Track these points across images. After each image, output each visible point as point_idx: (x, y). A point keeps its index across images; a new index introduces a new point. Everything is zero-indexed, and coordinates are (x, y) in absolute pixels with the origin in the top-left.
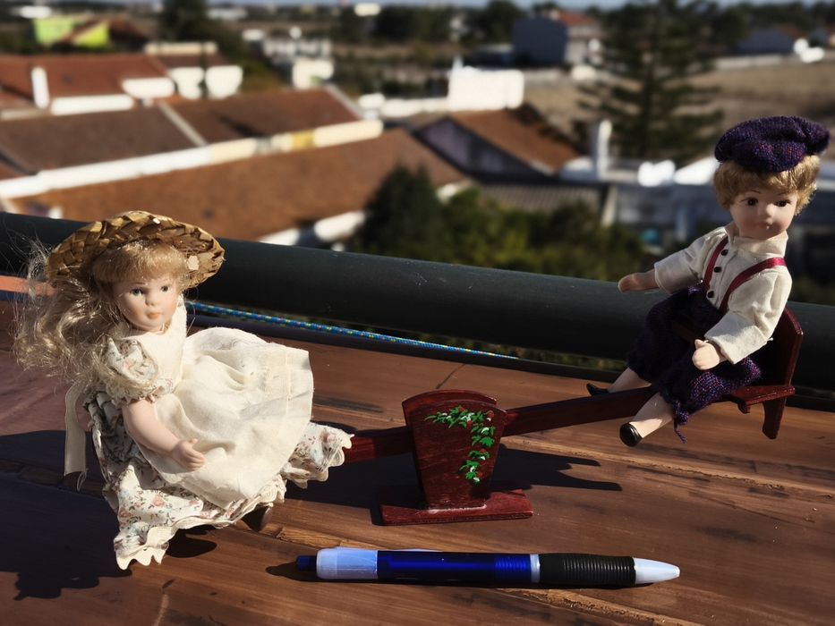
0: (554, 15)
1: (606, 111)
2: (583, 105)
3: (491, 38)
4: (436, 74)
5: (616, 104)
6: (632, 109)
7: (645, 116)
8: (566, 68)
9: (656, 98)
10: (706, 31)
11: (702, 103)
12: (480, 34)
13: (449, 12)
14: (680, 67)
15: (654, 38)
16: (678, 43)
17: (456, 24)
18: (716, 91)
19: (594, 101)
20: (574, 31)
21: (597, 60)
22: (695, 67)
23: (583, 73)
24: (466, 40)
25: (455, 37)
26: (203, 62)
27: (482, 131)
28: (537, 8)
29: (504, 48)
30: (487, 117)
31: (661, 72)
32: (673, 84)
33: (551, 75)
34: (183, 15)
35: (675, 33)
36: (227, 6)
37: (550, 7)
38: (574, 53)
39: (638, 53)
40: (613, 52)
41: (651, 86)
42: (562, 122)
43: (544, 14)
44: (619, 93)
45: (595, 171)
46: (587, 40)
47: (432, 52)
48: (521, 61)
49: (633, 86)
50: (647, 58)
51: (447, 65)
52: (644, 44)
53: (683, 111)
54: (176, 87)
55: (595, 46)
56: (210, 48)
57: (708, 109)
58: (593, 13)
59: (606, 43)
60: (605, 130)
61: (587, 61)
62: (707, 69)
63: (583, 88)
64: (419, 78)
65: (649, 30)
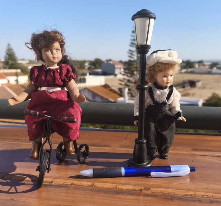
0: (111, 62)
1: (126, 85)
2: (121, 84)
3: (96, 68)
4: (82, 77)
8: (116, 75)
12: (93, 67)
13: (85, 62)
15: (136, 68)
17: (87, 64)
19: (123, 83)
20: (116, 66)
21: (123, 73)
23: (120, 76)
24: (89, 68)
25: (86, 68)
26: (17, 75)
27: (95, 91)
28: (107, 61)
29: (99, 70)
30: (96, 87)
33: (112, 77)
34: (10, 62)
36: (23, 60)
37: (110, 60)
38: (117, 71)
39: (133, 71)
40: (127, 71)
42: (116, 89)
43: (109, 62)
45: (125, 100)
46: (120, 69)
47: (81, 71)
48: (104, 74)
51: (85, 75)
52: (134, 69)
54: (8, 81)
55: (122, 70)
56: (19, 71)
58: (121, 62)
59: (125, 69)
60: (126, 90)
61: (121, 73)
63: (120, 80)
65: (135, 66)
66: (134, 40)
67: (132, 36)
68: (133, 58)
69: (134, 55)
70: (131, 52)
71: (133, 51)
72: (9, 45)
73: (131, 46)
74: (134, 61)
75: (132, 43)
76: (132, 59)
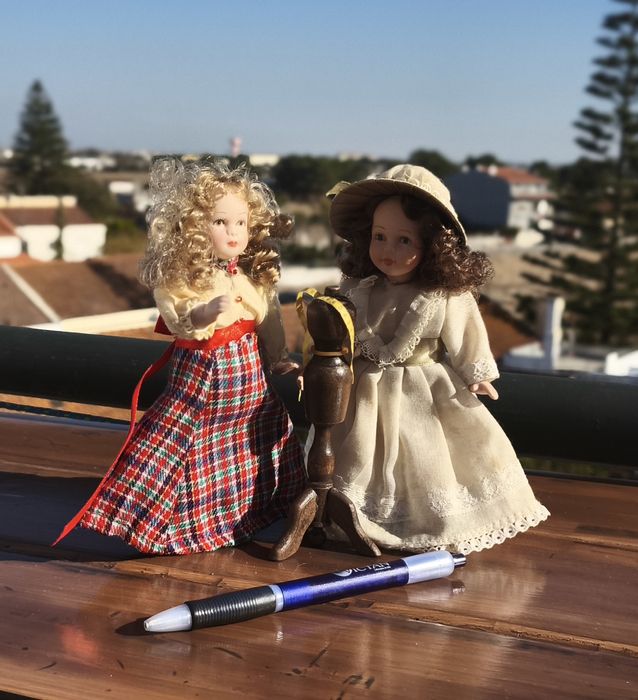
0: (493, 171)
1: (557, 282)
2: (532, 279)
5: (570, 277)
6: (592, 285)
7: (608, 292)
8: (510, 233)
9: (620, 271)
15: (616, 199)
19: (545, 274)
20: (516, 190)
23: (528, 240)
26: (59, 218)
28: (472, 162)
31: (626, 240)
33: (491, 242)
34: (38, 163)
36: (92, 153)
37: (488, 160)
38: (518, 215)
39: (598, 217)
40: (565, 216)
41: (614, 256)
43: (480, 168)
44: (573, 263)
45: (548, 358)
46: (535, 201)
49: (592, 256)
50: (608, 223)
54: (24, 247)
55: (544, 208)
56: (69, 201)
58: (540, 169)
59: (556, 205)
60: (559, 306)
61: (534, 226)
63: (528, 258)
65: (610, 190)
66: (612, 62)
67: (604, 42)
68: (602, 151)
69: (609, 137)
70: (592, 122)
71: (605, 119)
72: (37, 87)
73: (592, 90)
74: (608, 165)
75: (599, 77)
76: (594, 156)
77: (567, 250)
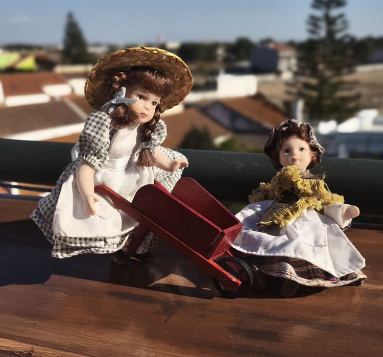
0: (271, 46)
1: (300, 95)
2: (289, 93)
3: (239, 58)
4: (210, 79)
5: (306, 92)
6: (314, 94)
7: (321, 98)
8: (278, 73)
9: (326, 88)
10: (350, 52)
11: (350, 89)
12: (233, 57)
14: (338, 70)
15: (324, 56)
16: (336, 58)
17: (220, 52)
18: (356, 83)
19: (294, 90)
20: (282, 54)
21: (295, 68)
22: (345, 70)
23: (287, 76)
24: (226, 60)
25: (220, 59)
27: (236, 108)
28: (263, 42)
29: (245, 64)
30: (239, 101)
31: (328, 73)
32: (335, 80)
33: (270, 78)
34: (75, 51)
35: (335, 53)
36: (98, 45)
37: (269, 41)
38: (283, 65)
39: (316, 64)
40: (304, 64)
41: (323, 81)
42: (278, 102)
43: (266, 45)
44: (307, 86)
46: (289, 58)
47: (209, 67)
48: (255, 70)
49: (313, 81)
50: (321, 67)
51: (215, 73)
52: (319, 59)
53: (341, 94)
54: (73, 90)
55: (293, 62)
56: (89, 68)
57: (352, 93)
58: (291, 44)
59: (300, 59)
60: (300, 105)
61: (289, 69)
62: (351, 71)
63: (288, 84)
64: (201, 80)
65: (322, 52)
69: (320, 28)
70: (314, 21)
72: (70, 16)
73: (314, 6)
74: (320, 41)
76: (315, 37)
77: (303, 79)
